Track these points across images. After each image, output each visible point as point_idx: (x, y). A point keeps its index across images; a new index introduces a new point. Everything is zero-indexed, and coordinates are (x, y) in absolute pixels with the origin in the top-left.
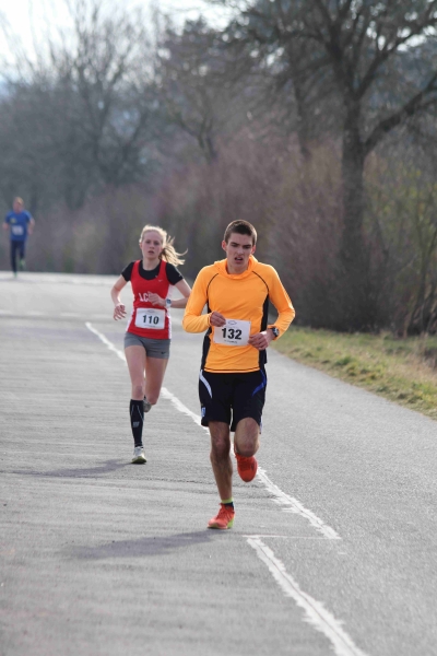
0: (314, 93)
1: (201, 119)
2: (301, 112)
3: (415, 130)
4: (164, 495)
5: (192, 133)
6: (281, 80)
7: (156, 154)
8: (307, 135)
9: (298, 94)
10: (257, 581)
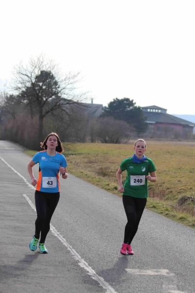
0: (34, 106)
1: (12, 112)
2: (31, 110)
3: (52, 113)
4: (6, 184)
5: (11, 114)
6: (28, 104)
7: (4, 118)
8: (32, 114)
9: (31, 107)
10: (26, 205)
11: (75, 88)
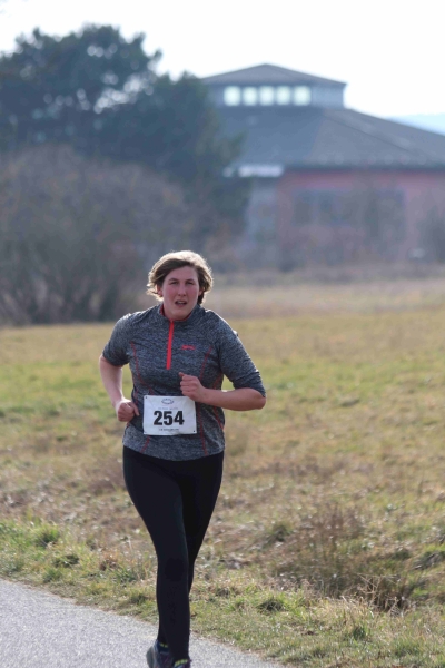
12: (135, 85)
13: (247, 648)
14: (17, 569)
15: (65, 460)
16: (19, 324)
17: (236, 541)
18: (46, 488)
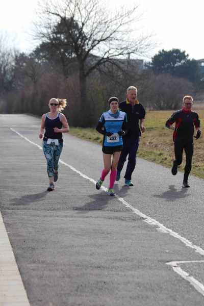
1: (32, 73)
3: (99, 70)
5: (30, 76)
8: (66, 73)
11: (132, 30)
12: (183, 61)
13: (201, 178)
14: (155, 160)
15: (166, 138)
16: (157, 110)
17: (200, 156)
18: (161, 144)
